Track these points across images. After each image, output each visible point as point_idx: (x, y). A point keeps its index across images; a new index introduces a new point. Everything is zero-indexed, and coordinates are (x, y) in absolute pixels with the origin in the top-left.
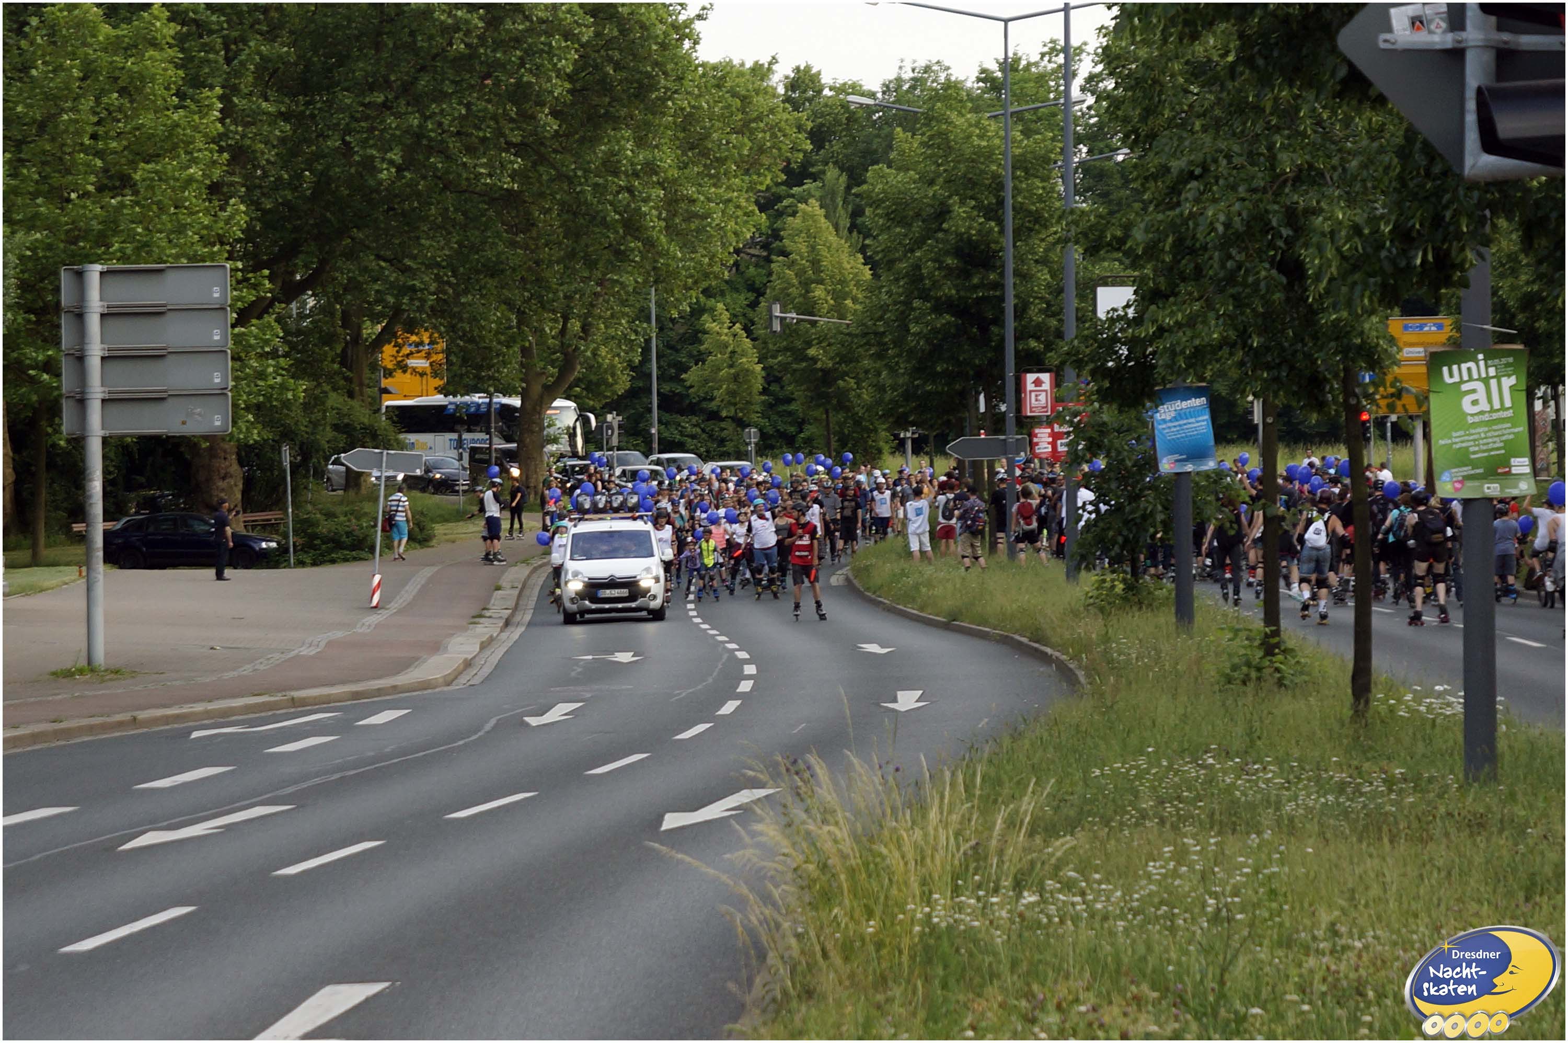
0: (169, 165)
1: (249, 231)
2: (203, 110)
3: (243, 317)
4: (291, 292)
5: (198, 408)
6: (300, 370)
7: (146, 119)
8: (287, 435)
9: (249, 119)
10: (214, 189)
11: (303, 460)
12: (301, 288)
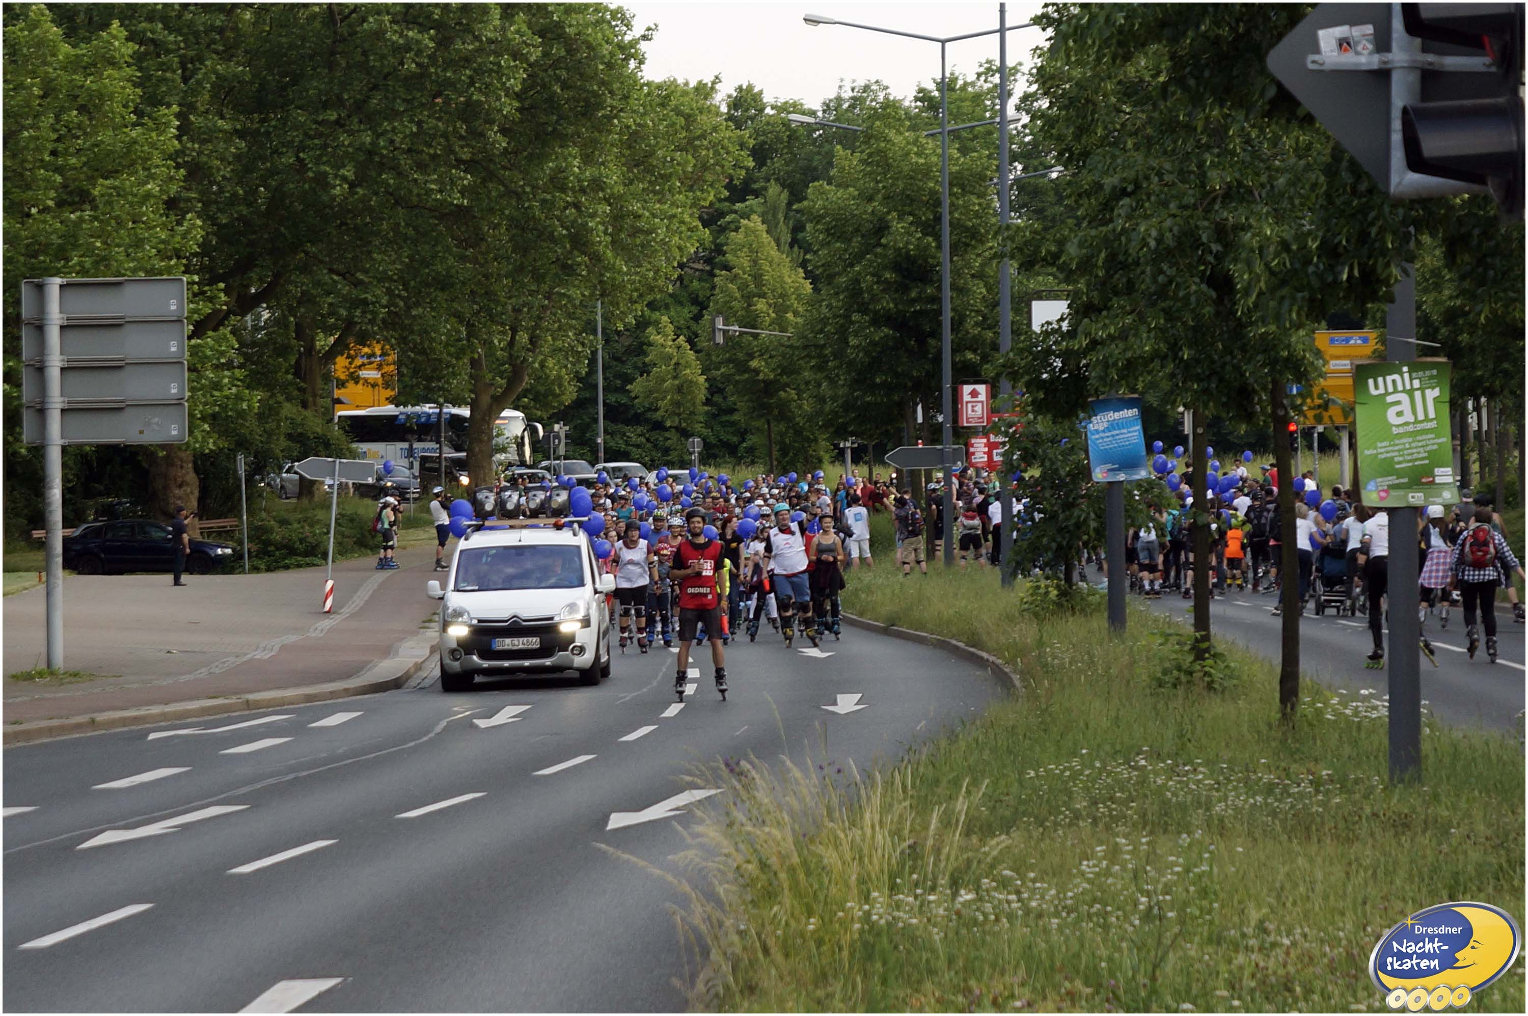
0: (128, 181)
1: (204, 245)
2: (160, 127)
3: (199, 329)
4: (246, 304)
5: (156, 418)
6: (255, 380)
7: (105, 136)
8: (242, 444)
9: (206, 137)
10: (172, 204)
11: (258, 468)
12: (256, 301)
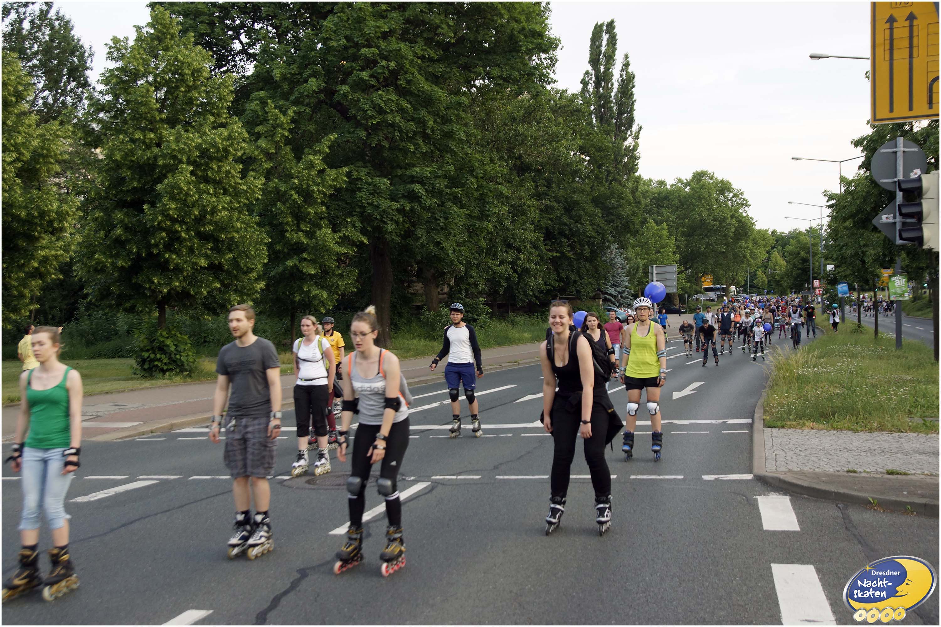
0: (667, 249)
1: (680, 260)
2: (672, 240)
3: (679, 273)
4: (687, 269)
5: (672, 288)
6: (688, 282)
7: (663, 242)
8: (686, 292)
9: (680, 241)
10: (674, 252)
11: (689, 296)
12: (688, 268)
